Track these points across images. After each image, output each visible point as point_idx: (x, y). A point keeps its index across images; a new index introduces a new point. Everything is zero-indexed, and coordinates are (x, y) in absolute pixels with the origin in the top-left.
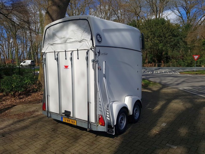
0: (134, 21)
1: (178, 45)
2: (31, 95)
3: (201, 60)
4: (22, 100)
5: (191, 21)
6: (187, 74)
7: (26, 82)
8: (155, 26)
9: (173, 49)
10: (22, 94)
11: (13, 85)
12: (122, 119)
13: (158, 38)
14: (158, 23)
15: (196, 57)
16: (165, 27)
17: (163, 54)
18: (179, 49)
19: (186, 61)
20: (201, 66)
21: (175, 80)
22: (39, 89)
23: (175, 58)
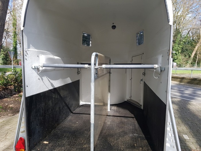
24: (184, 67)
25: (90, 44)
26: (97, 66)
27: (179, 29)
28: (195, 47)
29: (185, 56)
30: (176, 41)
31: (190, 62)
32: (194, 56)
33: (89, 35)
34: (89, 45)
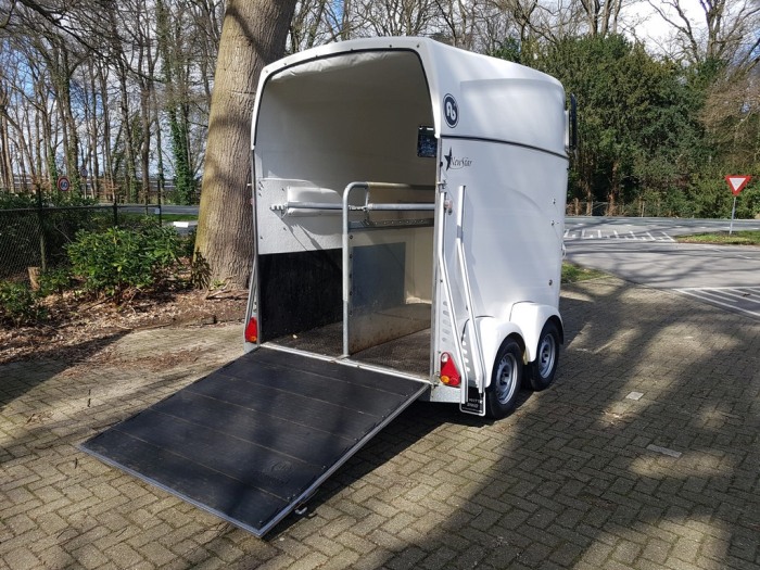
0: (513, 41)
1: (671, 135)
2: (174, 300)
3: (755, 192)
4: (146, 314)
5: (723, 46)
6: (701, 242)
7: (157, 254)
8: (589, 61)
9: (652, 152)
10: (144, 296)
11: (115, 265)
12: (506, 373)
13: (599, 110)
14: (600, 53)
15: (737, 183)
16: (624, 69)
17: (615, 169)
18: (672, 151)
19: (699, 198)
20: (752, 217)
21: (666, 262)
22: (199, 280)
23: (660, 186)
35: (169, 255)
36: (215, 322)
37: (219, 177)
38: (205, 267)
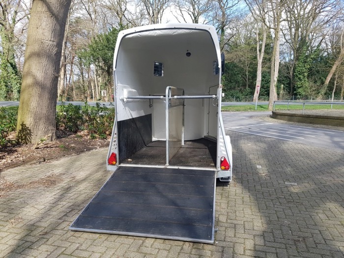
2: (16, 151)
24: (313, 99)
25: (163, 74)
26: (170, 97)
27: (305, 37)
28: (331, 67)
29: (315, 82)
30: (300, 58)
31: (323, 91)
32: (330, 82)
33: (161, 64)
34: (161, 75)
35: (12, 126)
36: (45, 161)
37: (37, 83)
38: (28, 131)
